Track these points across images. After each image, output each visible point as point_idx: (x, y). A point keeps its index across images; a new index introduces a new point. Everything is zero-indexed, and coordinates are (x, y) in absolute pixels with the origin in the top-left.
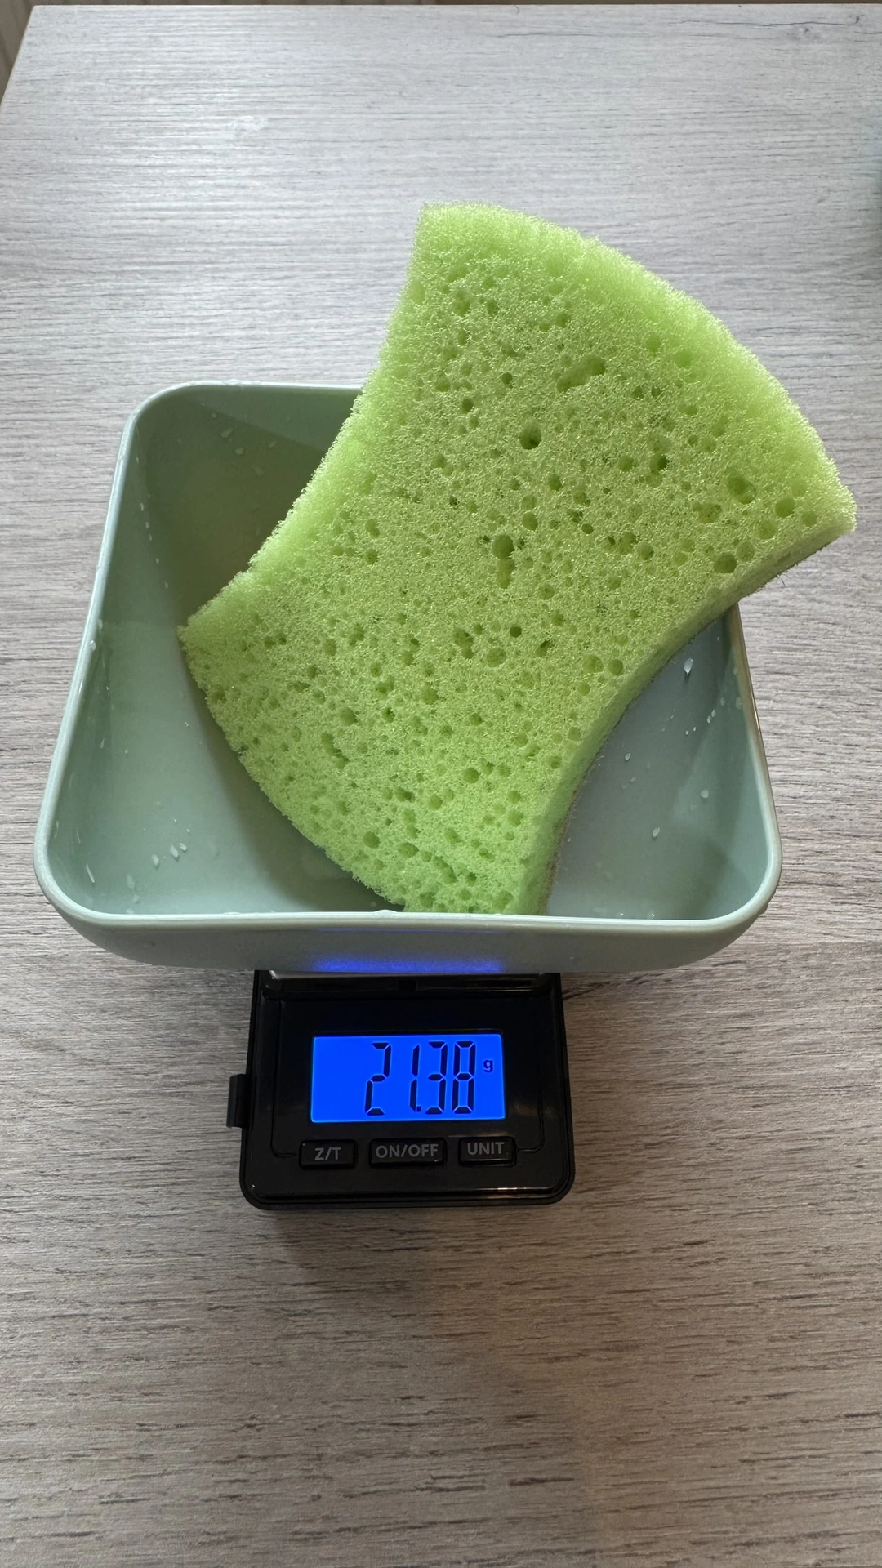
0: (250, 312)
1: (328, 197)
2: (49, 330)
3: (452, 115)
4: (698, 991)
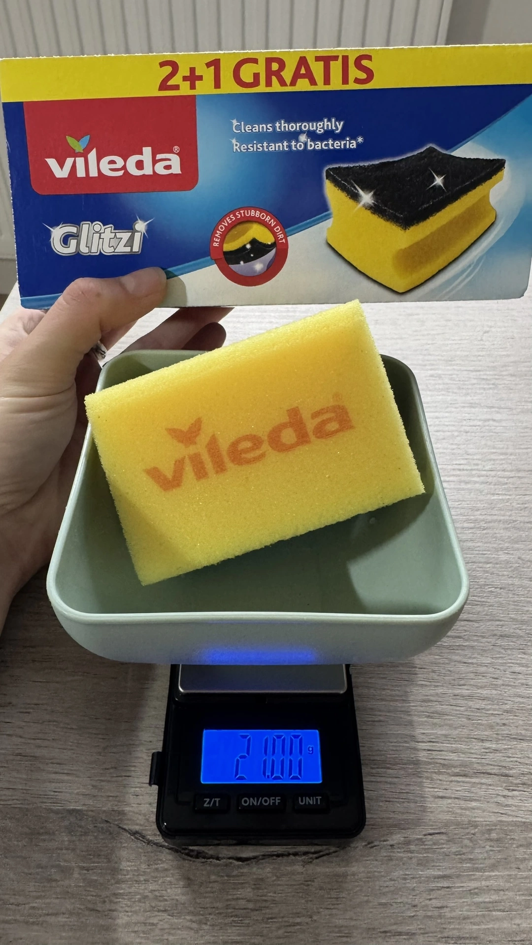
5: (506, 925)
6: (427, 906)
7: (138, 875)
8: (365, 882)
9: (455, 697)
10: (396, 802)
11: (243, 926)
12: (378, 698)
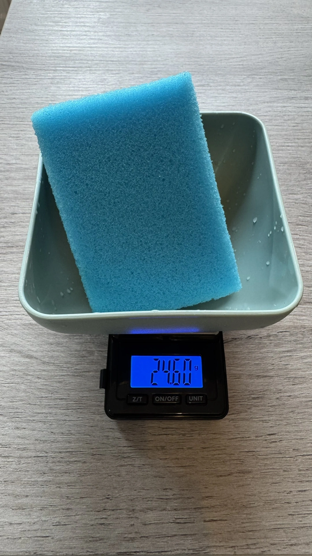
0: (103, 86)
1: (132, 44)
2: (30, 91)
3: (178, 15)
4: (272, 342)
6: (279, 364)
8: (247, 354)
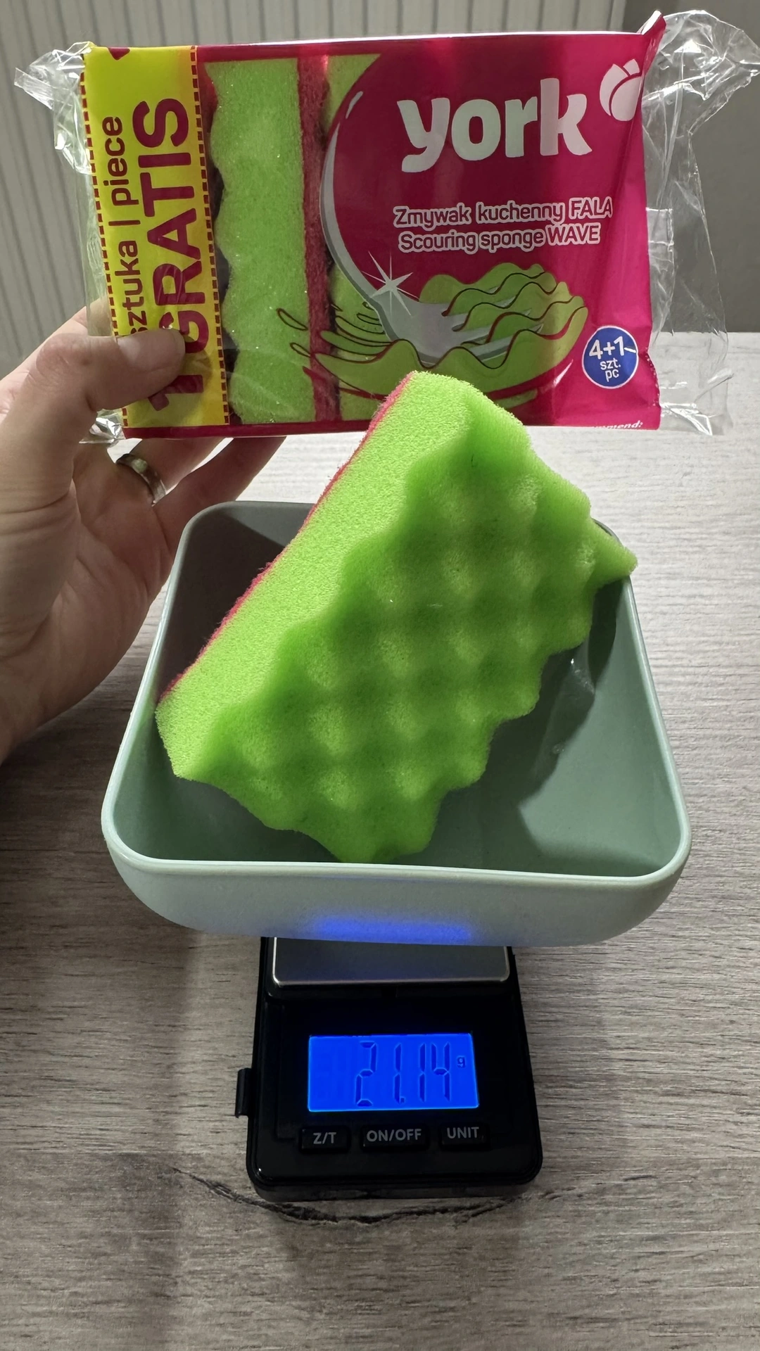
4: (610, 1208)
5: (745, 1305)
6: (632, 1279)
7: (223, 1244)
8: (543, 1248)
9: (661, 985)
10: (584, 1134)
11: (373, 1314)
12: (553, 988)
